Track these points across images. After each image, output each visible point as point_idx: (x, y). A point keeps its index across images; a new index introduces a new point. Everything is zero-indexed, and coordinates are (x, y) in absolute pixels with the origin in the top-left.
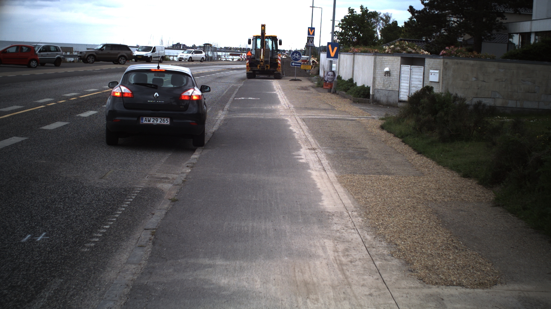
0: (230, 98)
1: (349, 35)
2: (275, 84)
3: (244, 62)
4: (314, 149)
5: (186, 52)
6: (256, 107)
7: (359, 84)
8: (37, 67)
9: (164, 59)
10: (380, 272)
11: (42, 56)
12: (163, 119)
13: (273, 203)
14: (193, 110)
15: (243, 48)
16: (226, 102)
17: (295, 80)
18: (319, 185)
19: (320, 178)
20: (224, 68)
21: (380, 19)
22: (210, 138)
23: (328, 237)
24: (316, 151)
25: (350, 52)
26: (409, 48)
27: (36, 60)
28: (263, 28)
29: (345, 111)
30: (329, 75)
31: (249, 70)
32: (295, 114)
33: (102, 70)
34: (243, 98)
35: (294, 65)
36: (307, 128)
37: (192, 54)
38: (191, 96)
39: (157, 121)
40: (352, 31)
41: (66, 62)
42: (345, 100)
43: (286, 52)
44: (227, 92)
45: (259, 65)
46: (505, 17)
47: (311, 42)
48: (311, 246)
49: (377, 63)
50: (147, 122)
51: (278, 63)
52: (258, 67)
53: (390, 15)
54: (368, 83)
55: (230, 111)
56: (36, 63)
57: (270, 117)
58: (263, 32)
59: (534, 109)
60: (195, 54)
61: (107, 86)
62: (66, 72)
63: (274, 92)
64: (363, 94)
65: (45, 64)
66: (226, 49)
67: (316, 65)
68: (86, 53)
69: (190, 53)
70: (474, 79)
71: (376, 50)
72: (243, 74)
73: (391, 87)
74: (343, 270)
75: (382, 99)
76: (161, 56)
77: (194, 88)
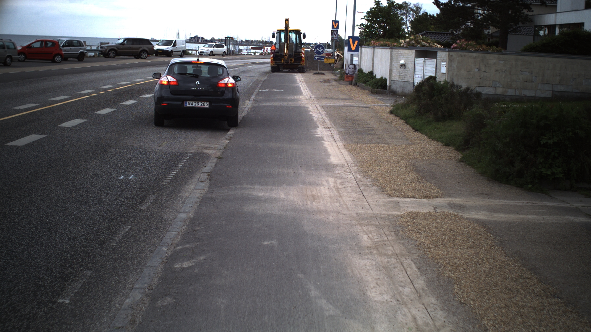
0: (255, 90)
1: (374, 28)
2: (299, 78)
3: (267, 56)
4: (329, 128)
5: (207, 46)
6: (280, 98)
7: (378, 77)
8: (62, 62)
9: (185, 53)
10: (363, 192)
11: (65, 51)
12: (203, 103)
13: (293, 160)
14: (229, 95)
15: (266, 41)
16: (252, 94)
17: (319, 74)
18: (329, 150)
19: (331, 146)
20: (247, 62)
21: (410, 10)
22: (241, 121)
23: (332, 176)
24: (330, 129)
25: (371, 46)
26: (423, 42)
27: (61, 55)
28: (287, 22)
29: (362, 101)
30: (350, 68)
31: (274, 64)
32: (316, 103)
33: (125, 64)
34: (267, 90)
35: (318, 59)
36: (325, 113)
37: (213, 48)
38: (227, 84)
39: (198, 104)
40: (379, 23)
41: (87, 57)
42: (364, 91)
43: (312, 45)
44: (252, 85)
45: (283, 59)
46: (531, 9)
47: (335, 36)
48: (319, 180)
49: (394, 56)
50: (190, 106)
51: (301, 57)
52: (282, 61)
53: (420, 6)
54: (386, 76)
55: (255, 101)
56: (61, 58)
57: (293, 105)
58: (287, 26)
59: (532, 97)
60: (216, 47)
61: (151, 76)
62: (92, 67)
63: (297, 85)
64: (381, 86)
65: (67, 58)
66: (248, 43)
67: (341, 59)
68: (107, 48)
69: (211, 47)
70: (477, 70)
71: (395, 44)
72: (268, 68)
73: (406, 79)
74: (338, 191)
75: (398, 90)
76: (182, 50)
77: (229, 77)
